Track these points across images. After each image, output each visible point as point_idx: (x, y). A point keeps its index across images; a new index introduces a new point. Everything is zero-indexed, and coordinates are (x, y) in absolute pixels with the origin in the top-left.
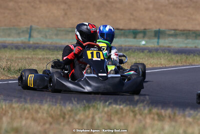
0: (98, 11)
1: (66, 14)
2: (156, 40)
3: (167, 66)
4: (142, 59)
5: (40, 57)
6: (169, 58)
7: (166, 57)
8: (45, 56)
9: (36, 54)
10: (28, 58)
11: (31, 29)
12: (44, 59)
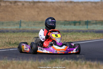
0: (55, 12)
2: (86, 26)
3: (92, 39)
4: (79, 36)
5: (26, 36)
6: (93, 35)
7: (92, 35)
8: (29, 36)
9: (23, 35)
10: (20, 37)
11: (21, 22)
12: (28, 37)
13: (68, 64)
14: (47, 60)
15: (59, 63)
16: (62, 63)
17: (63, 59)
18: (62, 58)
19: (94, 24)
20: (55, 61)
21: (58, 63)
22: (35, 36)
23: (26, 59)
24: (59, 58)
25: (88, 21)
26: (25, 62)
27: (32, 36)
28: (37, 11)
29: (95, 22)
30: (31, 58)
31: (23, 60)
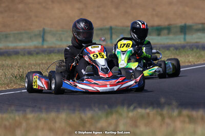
0: (117, 8)
2: (182, 36)
3: (196, 63)
6: (198, 55)
7: (194, 54)
10: (42, 63)
11: (44, 31)
13: (142, 117)
14: (100, 110)
15: (125, 114)
16: (131, 114)
17: (132, 108)
18: (129, 106)
19: (198, 30)
20: (117, 112)
21: (121, 115)
24: (123, 104)
25: (185, 24)
26: (53, 115)
28: (79, 9)
29: (200, 26)
31: (48, 110)
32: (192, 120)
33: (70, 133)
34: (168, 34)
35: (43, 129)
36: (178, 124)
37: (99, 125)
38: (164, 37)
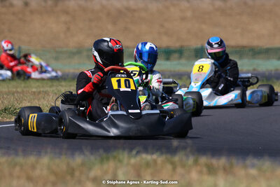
0: (114, 23)
1: (68, 29)
5: (34, 90)
8: (42, 89)
9: (28, 87)
10: (17, 92)
12: (40, 92)
13: (148, 165)
14: (92, 154)
15: (125, 161)
16: (133, 161)
17: (134, 152)
18: (131, 150)
20: (115, 158)
21: (120, 161)
22: (60, 88)
23: (35, 153)
24: (124, 149)
25: (202, 47)
26: (32, 159)
27: (51, 89)
28: (65, 23)
30: (49, 150)
31: (26, 153)
32: (211, 170)
33: (54, 184)
34: (180, 58)
35: (19, 177)
36: (194, 175)
37: (92, 174)
38: (175, 62)
